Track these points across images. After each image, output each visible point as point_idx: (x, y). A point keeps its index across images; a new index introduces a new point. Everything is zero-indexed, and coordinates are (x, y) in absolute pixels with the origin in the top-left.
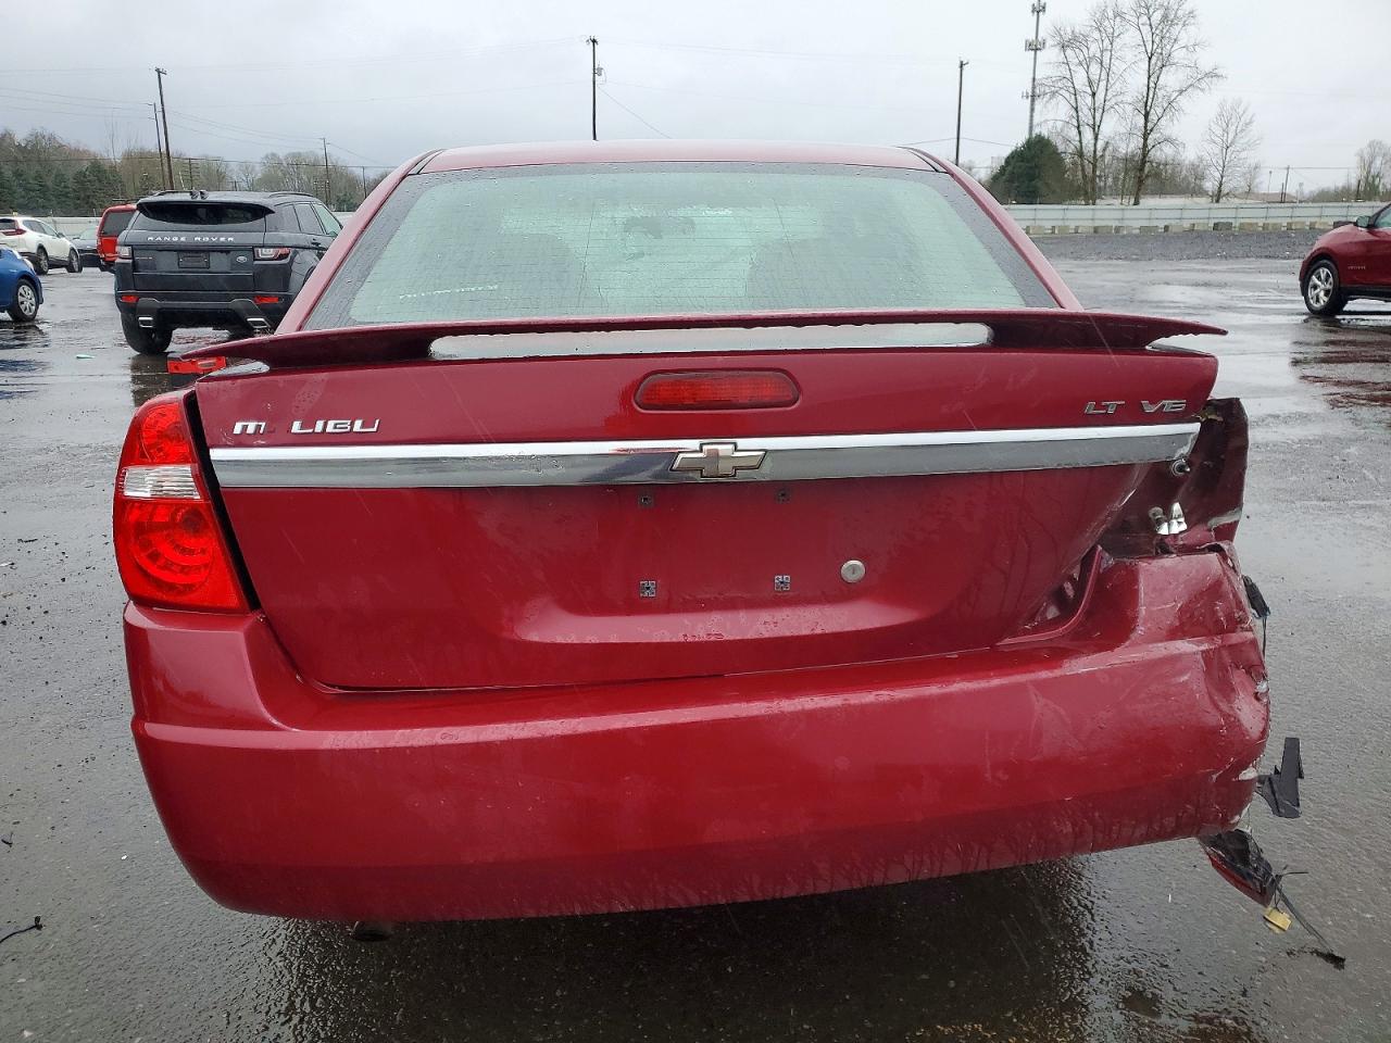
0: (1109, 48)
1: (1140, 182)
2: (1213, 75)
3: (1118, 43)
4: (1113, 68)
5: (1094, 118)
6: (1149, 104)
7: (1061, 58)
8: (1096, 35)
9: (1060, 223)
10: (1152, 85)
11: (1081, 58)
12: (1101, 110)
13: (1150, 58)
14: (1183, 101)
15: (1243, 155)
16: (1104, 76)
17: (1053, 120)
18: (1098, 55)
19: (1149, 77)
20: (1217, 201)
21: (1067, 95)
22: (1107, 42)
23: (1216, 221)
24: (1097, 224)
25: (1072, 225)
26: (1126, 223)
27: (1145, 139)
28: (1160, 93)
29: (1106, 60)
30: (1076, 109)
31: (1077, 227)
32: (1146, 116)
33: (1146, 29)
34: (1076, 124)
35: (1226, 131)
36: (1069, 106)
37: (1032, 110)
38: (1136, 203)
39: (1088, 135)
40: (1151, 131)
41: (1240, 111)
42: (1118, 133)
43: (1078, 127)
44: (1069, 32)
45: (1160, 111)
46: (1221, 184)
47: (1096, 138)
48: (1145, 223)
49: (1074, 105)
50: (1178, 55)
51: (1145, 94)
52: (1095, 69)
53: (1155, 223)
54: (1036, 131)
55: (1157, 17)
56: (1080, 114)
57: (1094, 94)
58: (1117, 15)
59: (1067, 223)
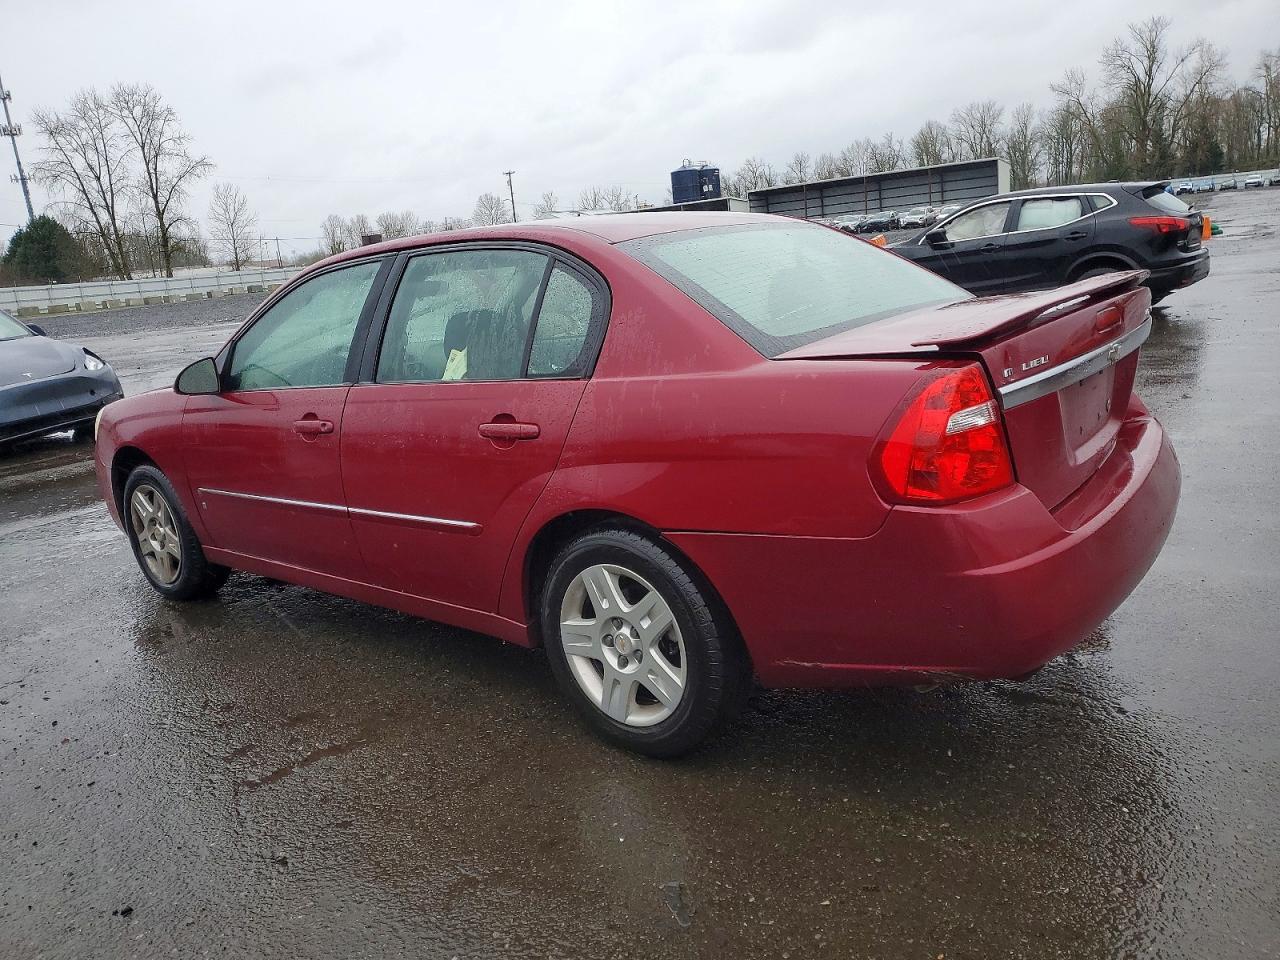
0: (100, 136)
1: (167, 257)
2: (203, 163)
3: (108, 133)
4: (110, 155)
5: (105, 200)
6: (154, 187)
7: (53, 143)
8: (82, 124)
9: (110, 298)
10: (152, 171)
11: (75, 145)
12: (109, 193)
13: (143, 148)
14: (184, 185)
15: (247, 229)
16: (103, 162)
17: (60, 203)
18: (91, 142)
19: (147, 165)
20: (238, 269)
21: (70, 178)
22: (95, 131)
23: (250, 284)
24: (146, 295)
25: (123, 299)
26: (172, 293)
27: (161, 219)
28: (161, 179)
29: (101, 147)
30: (84, 192)
31: (128, 301)
32: (155, 197)
33: (130, 122)
34: (88, 205)
35: (226, 210)
36: (75, 190)
37: (26, 193)
38: (170, 275)
39: (104, 217)
40: (164, 211)
41: (233, 193)
42: (132, 214)
43: (92, 209)
44: (54, 119)
45: (166, 194)
46: (236, 255)
47: (113, 219)
48: (190, 292)
49: (81, 188)
50: (168, 146)
51: (147, 178)
52: (91, 155)
53: (198, 291)
54: (37, 213)
55: (138, 111)
56: (89, 196)
57: (98, 178)
58: (99, 106)
59: (117, 297)
